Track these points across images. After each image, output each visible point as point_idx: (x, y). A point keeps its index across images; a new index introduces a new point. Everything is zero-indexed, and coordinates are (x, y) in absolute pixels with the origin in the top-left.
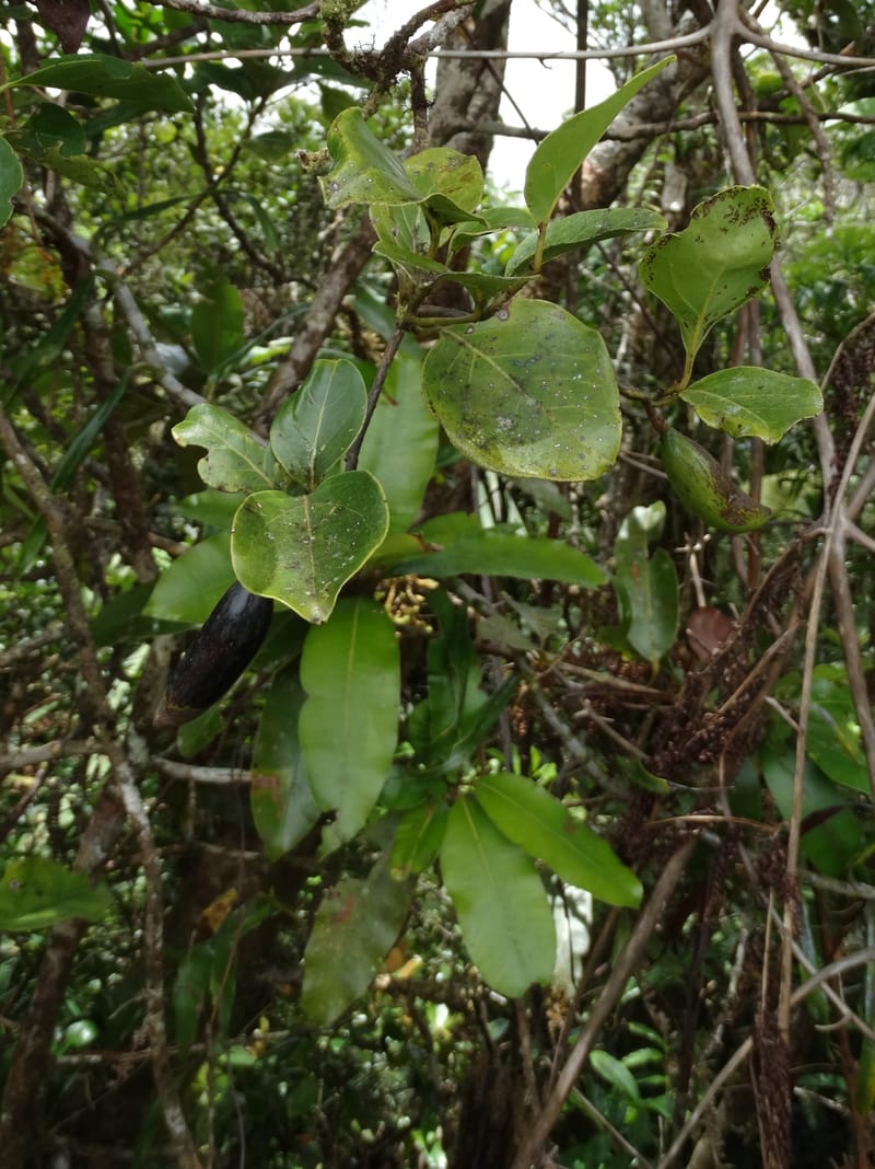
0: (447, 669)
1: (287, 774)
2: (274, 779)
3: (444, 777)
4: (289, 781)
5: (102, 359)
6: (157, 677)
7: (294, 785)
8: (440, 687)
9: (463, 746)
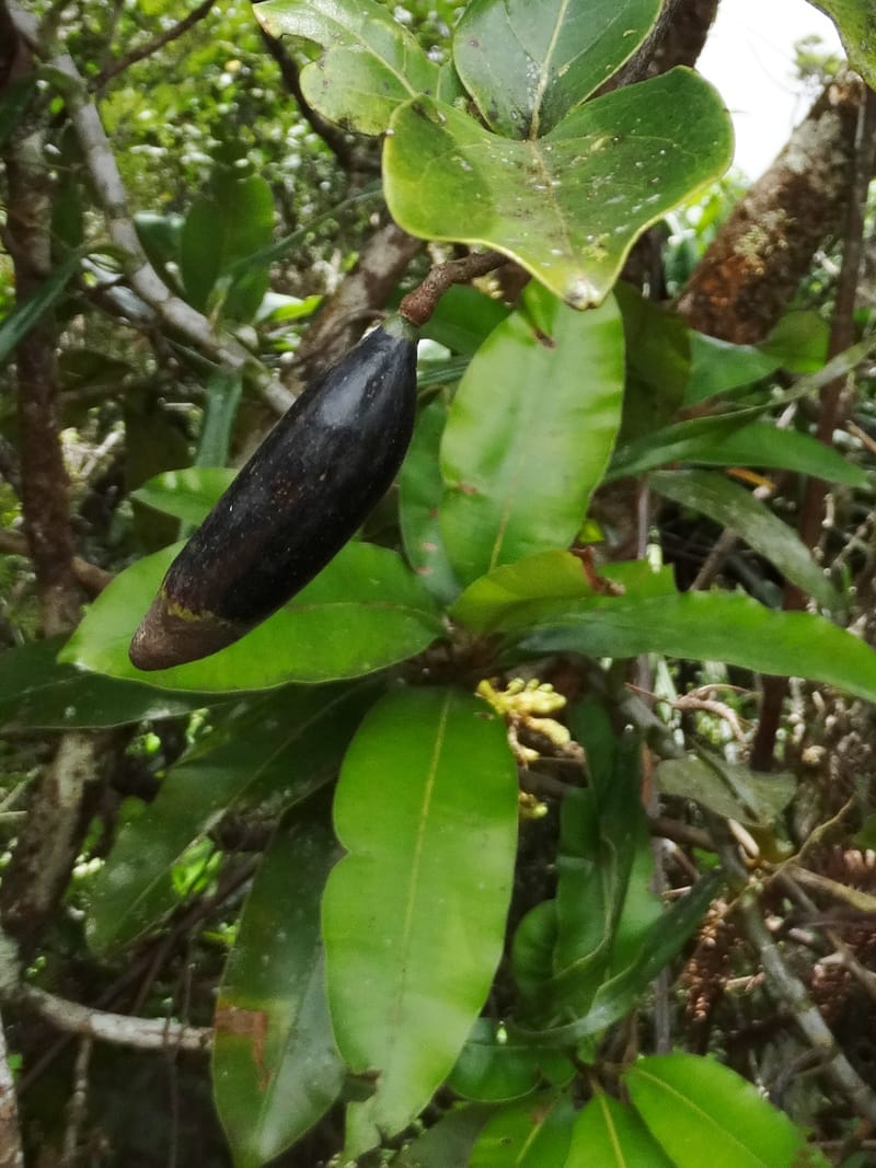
0: (596, 849)
1: (283, 1009)
2: (257, 1018)
3: (572, 1051)
4: (285, 1024)
5: (34, 230)
6: (54, 828)
7: (293, 1033)
8: (579, 878)
9: (614, 992)
